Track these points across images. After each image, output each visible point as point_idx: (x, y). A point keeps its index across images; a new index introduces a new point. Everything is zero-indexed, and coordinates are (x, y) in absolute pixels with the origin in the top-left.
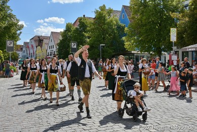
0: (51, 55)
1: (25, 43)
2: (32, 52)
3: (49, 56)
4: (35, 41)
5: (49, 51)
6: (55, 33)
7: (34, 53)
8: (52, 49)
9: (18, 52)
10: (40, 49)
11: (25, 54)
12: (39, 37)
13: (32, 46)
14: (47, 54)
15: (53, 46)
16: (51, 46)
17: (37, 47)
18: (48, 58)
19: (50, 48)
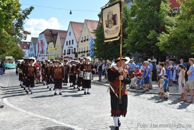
4: (46, 35)
5: (66, 48)
6: (75, 23)
8: (71, 45)
9: (24, 50)
10: (53, 46)
11: (33, 52)
12: (51, 31)
13: (42, 41)
14: (63, 53)
15: (73, 40)
16: (70, 41)
17: (48, 43)
18: (65, 58)
19: (67, 44)
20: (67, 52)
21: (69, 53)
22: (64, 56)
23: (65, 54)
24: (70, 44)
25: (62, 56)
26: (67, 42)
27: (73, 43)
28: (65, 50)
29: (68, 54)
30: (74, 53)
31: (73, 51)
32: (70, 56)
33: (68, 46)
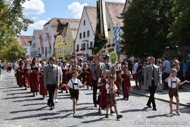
0: (83, 49)
1: (35, 32)
2: (48, 46)
3: (80, 52)
4: (53, 27)
5: (79, 42)
7: (51, 47)
8: (86, 38)
10: (62, 40)
11: (36, 49)
12: (58, 21)
13: (48, 34)
14: (76, 49)
15: (88, 32)
16: (84, 33)
17: (55, 37)
18: (78, 55)
19: (81, 37)
20: (80, 48)
21: (84, 49)
22: (77, 53)
23: (78, 50)
24: (84, 37)
25: (74, 53)
26: (81, 34)
27: (88, 36)
28: (78, 46)
29: (81, 50)
30: (91, 48)
31: (89, 46)
32: (85, 52)
33: (83, 39)
